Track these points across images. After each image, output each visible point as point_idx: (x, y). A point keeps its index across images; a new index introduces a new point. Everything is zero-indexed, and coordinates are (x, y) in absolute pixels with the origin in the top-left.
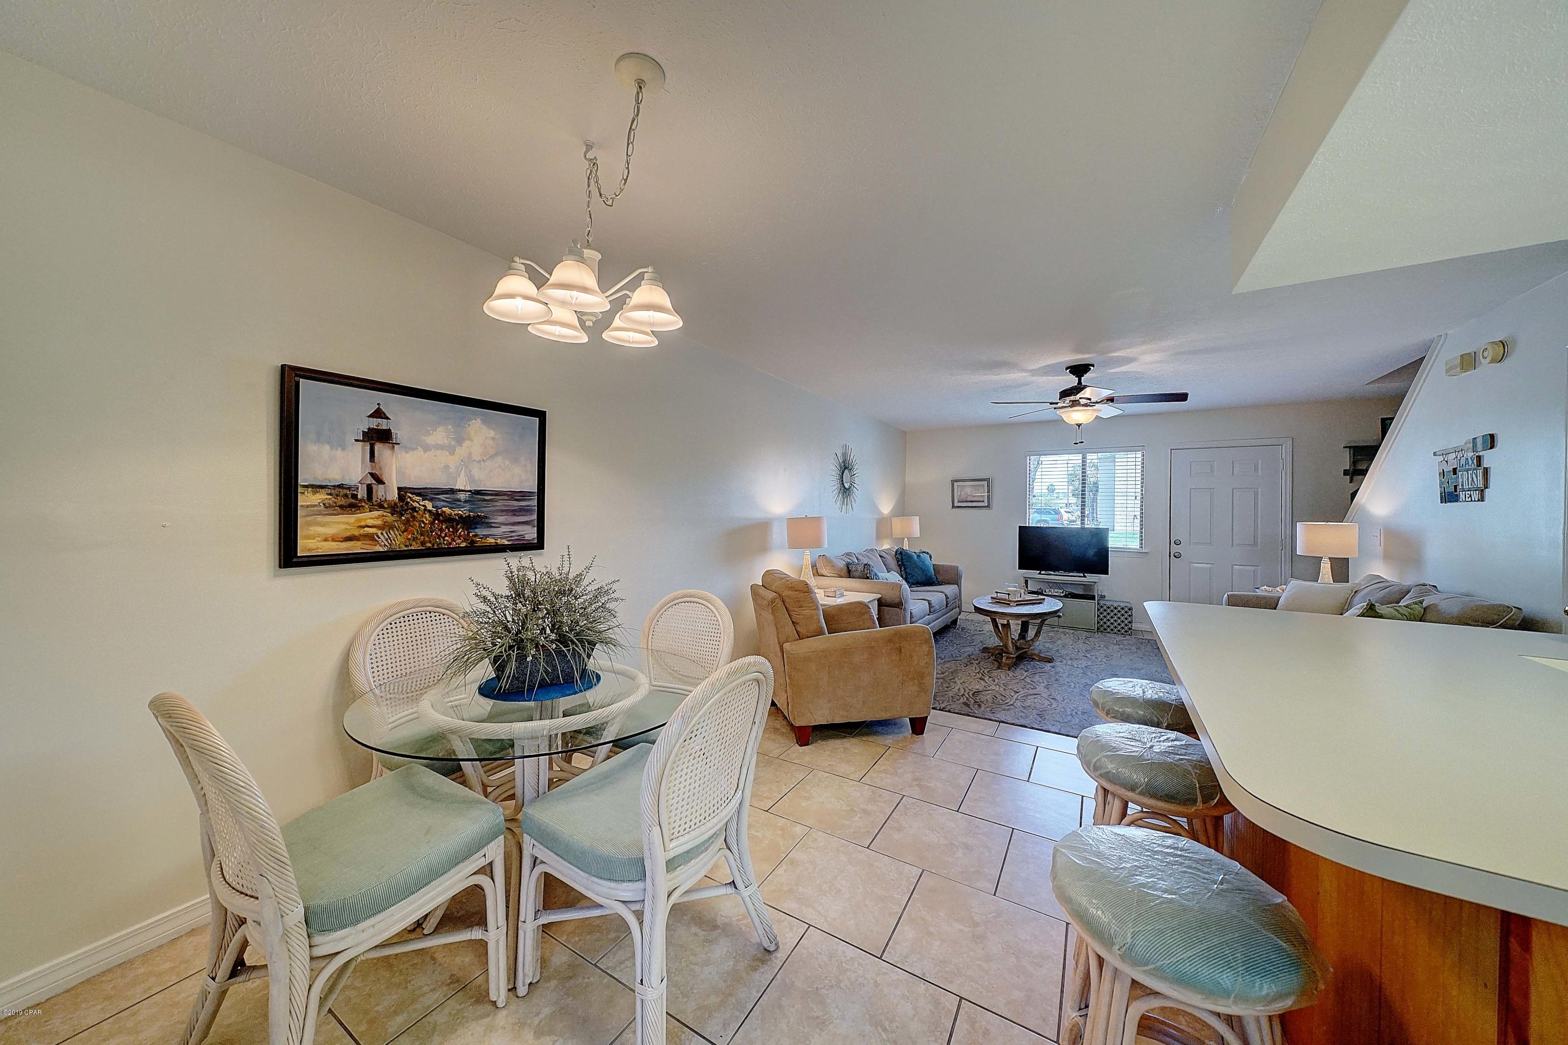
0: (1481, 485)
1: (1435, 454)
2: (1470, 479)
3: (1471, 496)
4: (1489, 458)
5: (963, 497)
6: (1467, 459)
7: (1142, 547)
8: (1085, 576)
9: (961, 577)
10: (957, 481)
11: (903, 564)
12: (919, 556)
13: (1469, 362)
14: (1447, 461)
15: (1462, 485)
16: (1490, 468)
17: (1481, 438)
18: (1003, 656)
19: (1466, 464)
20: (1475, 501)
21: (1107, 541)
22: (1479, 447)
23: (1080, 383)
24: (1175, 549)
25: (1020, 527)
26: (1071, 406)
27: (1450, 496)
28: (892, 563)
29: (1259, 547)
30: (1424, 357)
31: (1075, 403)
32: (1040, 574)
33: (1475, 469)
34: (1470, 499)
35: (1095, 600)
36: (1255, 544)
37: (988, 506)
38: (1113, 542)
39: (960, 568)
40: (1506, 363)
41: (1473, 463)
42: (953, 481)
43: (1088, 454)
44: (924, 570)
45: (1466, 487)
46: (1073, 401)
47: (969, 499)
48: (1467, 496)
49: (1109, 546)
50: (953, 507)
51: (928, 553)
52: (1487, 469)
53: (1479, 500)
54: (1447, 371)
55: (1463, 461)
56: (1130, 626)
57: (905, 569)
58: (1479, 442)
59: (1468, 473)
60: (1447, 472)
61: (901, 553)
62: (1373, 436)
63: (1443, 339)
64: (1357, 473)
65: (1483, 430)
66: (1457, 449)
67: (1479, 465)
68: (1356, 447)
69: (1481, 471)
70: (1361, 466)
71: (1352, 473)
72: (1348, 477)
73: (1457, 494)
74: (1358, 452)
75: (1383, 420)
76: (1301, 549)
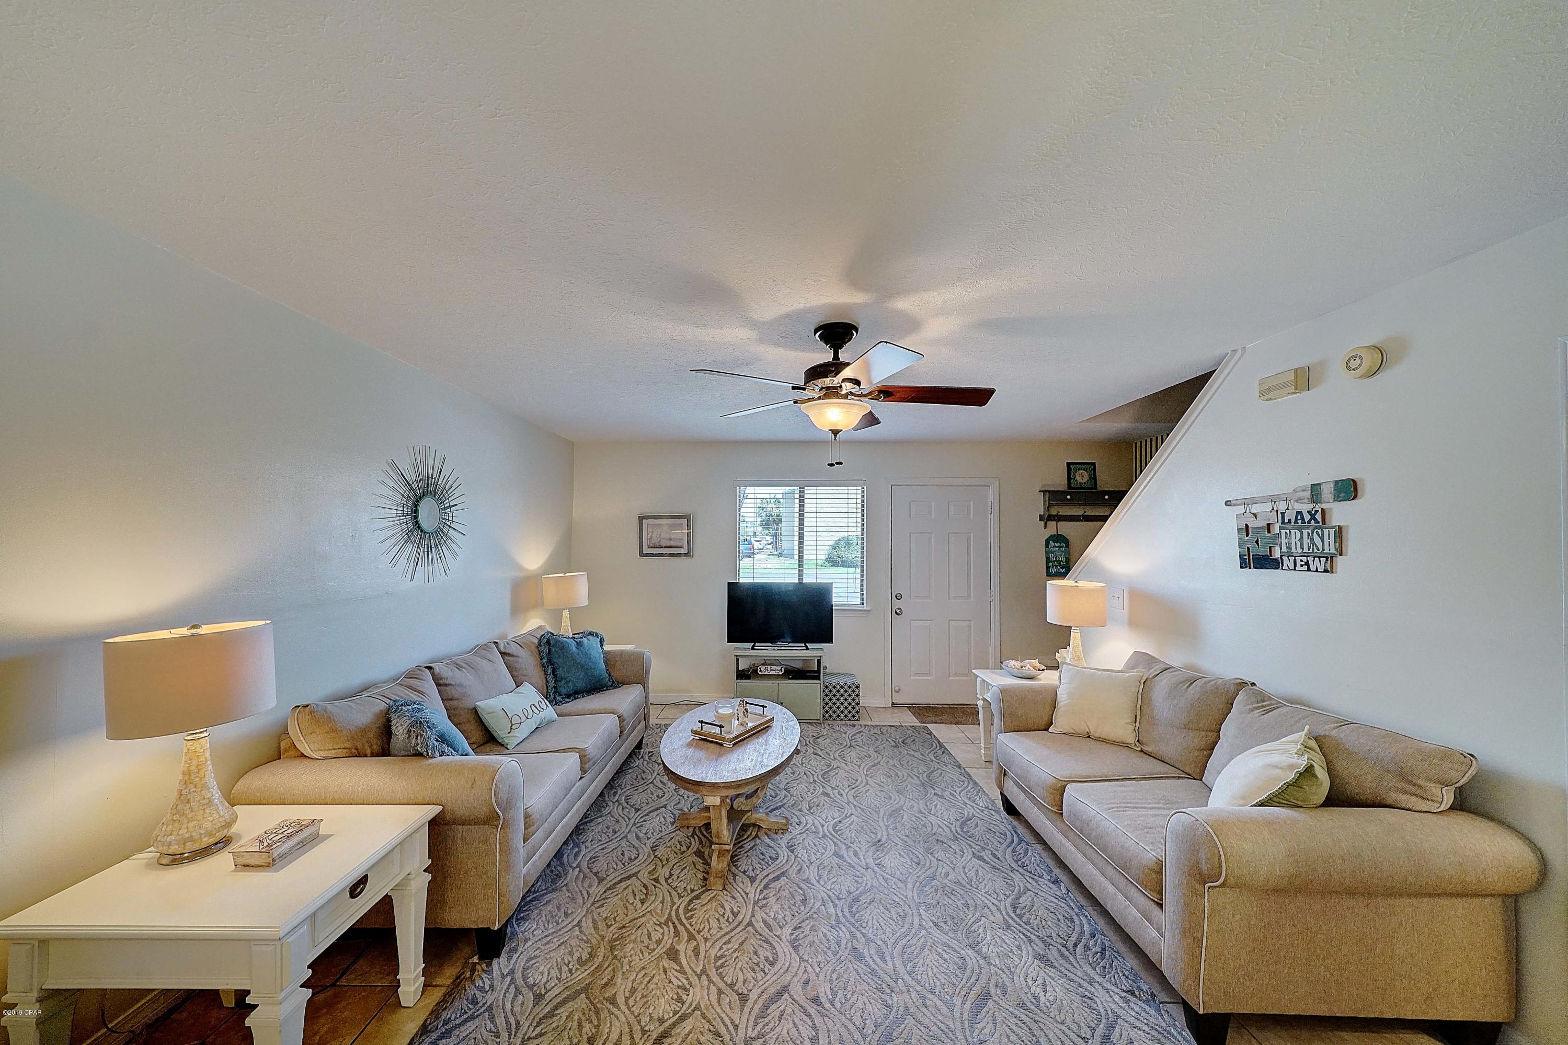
0: (1329, 549)
1: (1228, 504)
2: (1306, 540)
3: (1307, 563)
5: (655, 541)
6: (1299, 512)
7: (863, 604)
8: (807, 649)
9: (648, 672)
10: (644, 518)
11: (550, 662)
12: (579, 644)
14: (1255, 515)
15: (1289, 547)
16: (1347, 526)
17: (1332, 485)
18: (713, 850)
19: (1296, 519)
20: (1317, 571)
21: (830, 599)
22: (1327, 495)
23: (836, 357)
24: (897, 604)
25: (728, 583)
26: (826, 396)
27: (1259, 561)
28: (529, 662)
29: (972, 599)
30: (1213, 374)
31: (831, 392)
32: (753, 648)
33: (1318, 527)
34: (1306, 567)
35: (820, 680)
37: (688, 554)
38: (837, 599)
39: (647, 654)
40: (1378, 376)
41: (1312, 518)
42: (641, 519)
43: (806, 488)
44: (586, 668)
45: (1297, 550)
46: (828, 388)
47: (664, 543)
48: (1300, 562)
49: (833, 603)
50: (642, 554)
51: (597, 635)
52: (1339, 526)
53: (1326, 571)
54: (1262, 394)
55: (1291, 515)
56: (857, 709)
57: (554, 671)
58: (1327, 492)
59: (1302, 533)
60: (1255, 529)
61: (548, 642)
62: (1059, 481)
63: (1239, 354)
64: (1050, 518)
65: (1328, 475)
66: (1273, 499)
67: (1324, 523)
68: (1050, 492)
69: (1329, 534)
70: (1054, 512)
71: (1047, 518)
72: (1042, 523)
73: (1276, 560)
74: (1053, 497)
75: (1069, 464)
76: (1052, 617)
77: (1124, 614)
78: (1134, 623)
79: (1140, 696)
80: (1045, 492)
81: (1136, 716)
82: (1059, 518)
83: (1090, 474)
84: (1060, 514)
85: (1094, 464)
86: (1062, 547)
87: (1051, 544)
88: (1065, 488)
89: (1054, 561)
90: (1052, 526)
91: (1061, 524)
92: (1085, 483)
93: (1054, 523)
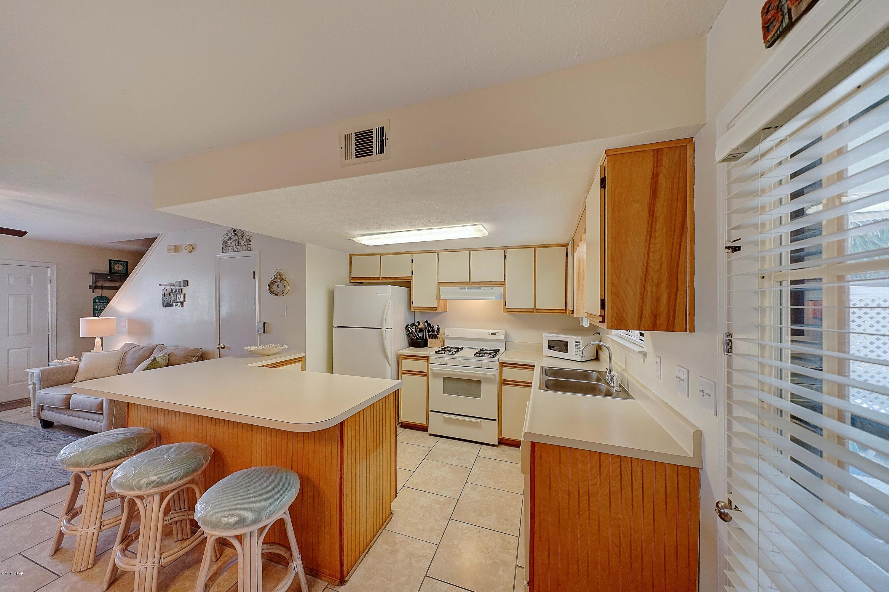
0: (182, 301)
1: (160, 285)
2: (178, 298)
3: (178, 305)
4: (185, 290)
6: (176, 289)
13: (177, 249)
14: (166, 289)
15: (174, 300)
16: (186, 294)
17: (183, 281)
19: (176, 292)
22: (182, 285)
27: (167, 305)
29: (32, 335)
30: (157, 238)
33: (180, 294)
34: (177, 306)
36: (28, 332)
40: (192, 253)
41: (179, 291)
45: (175, 301)
48: (176, 305)
52: (184, 294)
53: (181, 307)
54: (168, 250)
55: (174, 290)
58: (182, 283)
59: (177, 295)
60: (166, 294)
62: (104, 268)
63: (163, 235)
64: (96, 287)
65: (183, 278)
66: (171, 285)
67: (181, 293)
68: (96, 274)
69: (182, 295)
70: (100, 284)
71: (94, 288)
72: (91, 290)
73: (171, 304)
74: (98, 276)
75: (110, 261)
76: (83, 334)
77: (126, 329)
78: (130, 333)
79: (122, 358)
80: (93, 273)
81: (119, 366)
82: (102, 288)
83: (124, 267)
84: (104, 285)
85: (127, 262)
86: (105, 302)
87: (97, 301)
88: (108, 272)
89: (99, 310)
90: (98, 293)
91: (104, 291)
92: (120, 271)
93: (100, 290)
